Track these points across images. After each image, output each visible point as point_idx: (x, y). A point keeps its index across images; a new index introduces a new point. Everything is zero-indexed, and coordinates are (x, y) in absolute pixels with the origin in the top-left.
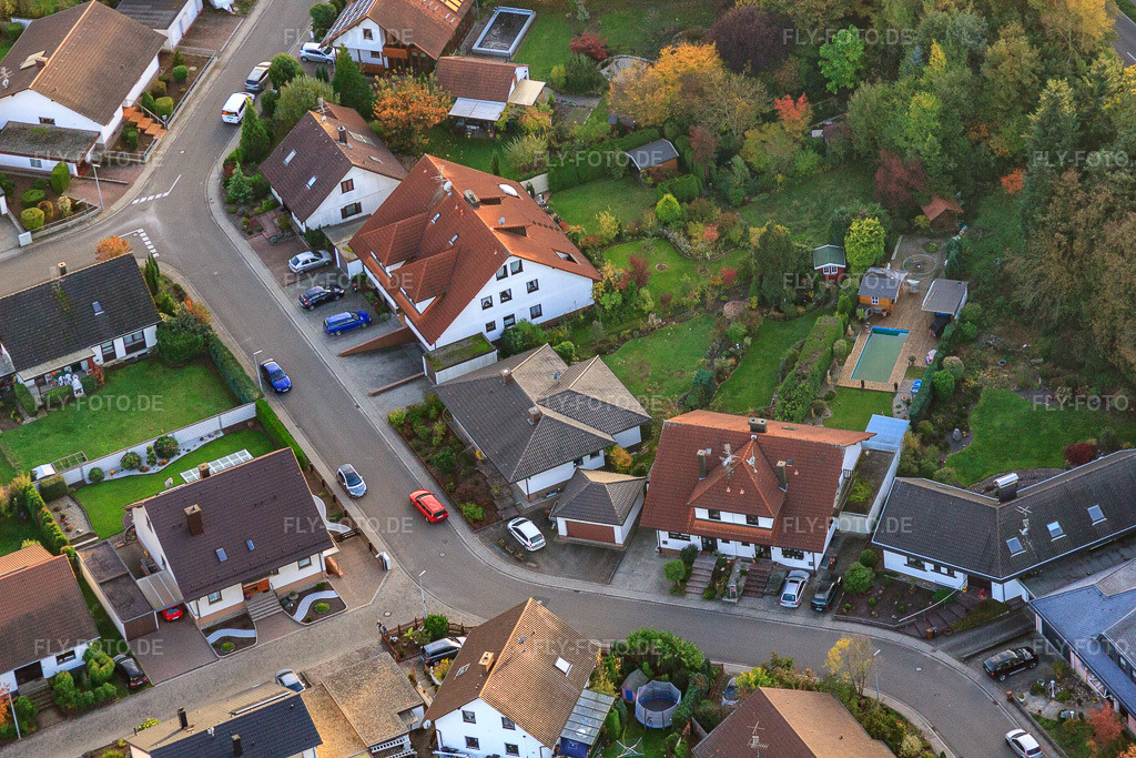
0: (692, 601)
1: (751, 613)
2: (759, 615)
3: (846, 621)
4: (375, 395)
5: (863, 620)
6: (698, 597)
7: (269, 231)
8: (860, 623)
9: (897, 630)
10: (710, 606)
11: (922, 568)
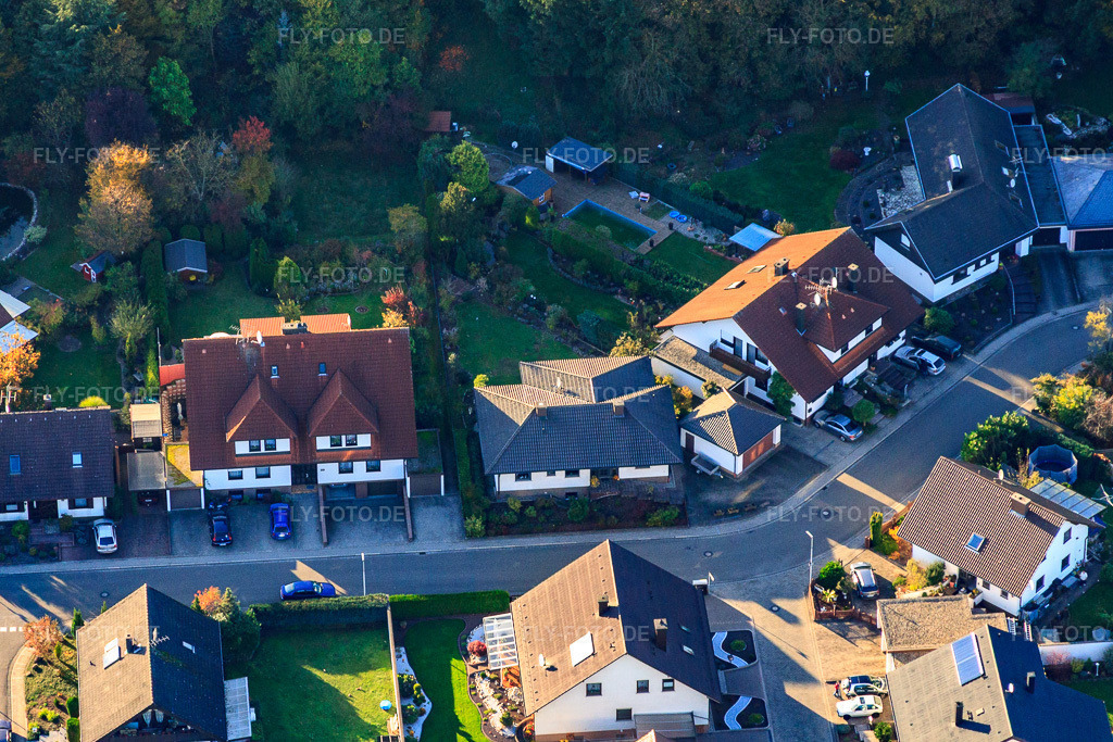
0: (890, 427)
1: (930, 397)
2: (937, 393)
3: (981, 349)
4: (414, 537)
5: (990, 338)
6: (887, 421)
7: (65, 541)
8: (990, 342)
9: (1015, 324)
10: (904, 418)
11: (965, 275)
